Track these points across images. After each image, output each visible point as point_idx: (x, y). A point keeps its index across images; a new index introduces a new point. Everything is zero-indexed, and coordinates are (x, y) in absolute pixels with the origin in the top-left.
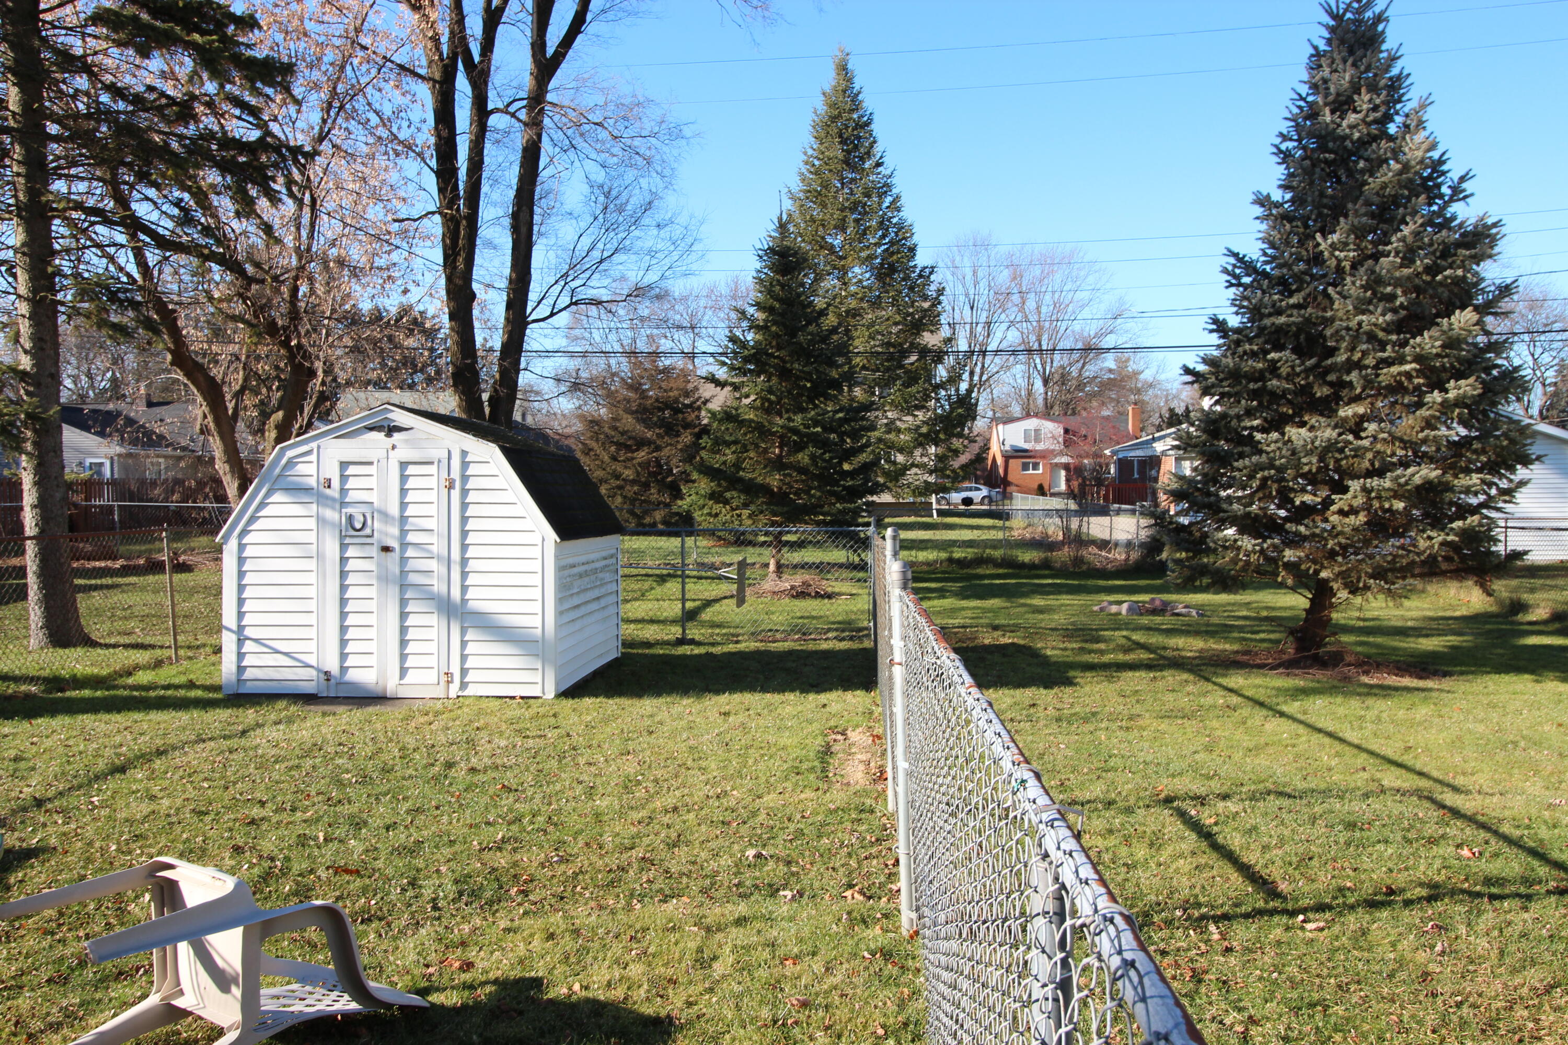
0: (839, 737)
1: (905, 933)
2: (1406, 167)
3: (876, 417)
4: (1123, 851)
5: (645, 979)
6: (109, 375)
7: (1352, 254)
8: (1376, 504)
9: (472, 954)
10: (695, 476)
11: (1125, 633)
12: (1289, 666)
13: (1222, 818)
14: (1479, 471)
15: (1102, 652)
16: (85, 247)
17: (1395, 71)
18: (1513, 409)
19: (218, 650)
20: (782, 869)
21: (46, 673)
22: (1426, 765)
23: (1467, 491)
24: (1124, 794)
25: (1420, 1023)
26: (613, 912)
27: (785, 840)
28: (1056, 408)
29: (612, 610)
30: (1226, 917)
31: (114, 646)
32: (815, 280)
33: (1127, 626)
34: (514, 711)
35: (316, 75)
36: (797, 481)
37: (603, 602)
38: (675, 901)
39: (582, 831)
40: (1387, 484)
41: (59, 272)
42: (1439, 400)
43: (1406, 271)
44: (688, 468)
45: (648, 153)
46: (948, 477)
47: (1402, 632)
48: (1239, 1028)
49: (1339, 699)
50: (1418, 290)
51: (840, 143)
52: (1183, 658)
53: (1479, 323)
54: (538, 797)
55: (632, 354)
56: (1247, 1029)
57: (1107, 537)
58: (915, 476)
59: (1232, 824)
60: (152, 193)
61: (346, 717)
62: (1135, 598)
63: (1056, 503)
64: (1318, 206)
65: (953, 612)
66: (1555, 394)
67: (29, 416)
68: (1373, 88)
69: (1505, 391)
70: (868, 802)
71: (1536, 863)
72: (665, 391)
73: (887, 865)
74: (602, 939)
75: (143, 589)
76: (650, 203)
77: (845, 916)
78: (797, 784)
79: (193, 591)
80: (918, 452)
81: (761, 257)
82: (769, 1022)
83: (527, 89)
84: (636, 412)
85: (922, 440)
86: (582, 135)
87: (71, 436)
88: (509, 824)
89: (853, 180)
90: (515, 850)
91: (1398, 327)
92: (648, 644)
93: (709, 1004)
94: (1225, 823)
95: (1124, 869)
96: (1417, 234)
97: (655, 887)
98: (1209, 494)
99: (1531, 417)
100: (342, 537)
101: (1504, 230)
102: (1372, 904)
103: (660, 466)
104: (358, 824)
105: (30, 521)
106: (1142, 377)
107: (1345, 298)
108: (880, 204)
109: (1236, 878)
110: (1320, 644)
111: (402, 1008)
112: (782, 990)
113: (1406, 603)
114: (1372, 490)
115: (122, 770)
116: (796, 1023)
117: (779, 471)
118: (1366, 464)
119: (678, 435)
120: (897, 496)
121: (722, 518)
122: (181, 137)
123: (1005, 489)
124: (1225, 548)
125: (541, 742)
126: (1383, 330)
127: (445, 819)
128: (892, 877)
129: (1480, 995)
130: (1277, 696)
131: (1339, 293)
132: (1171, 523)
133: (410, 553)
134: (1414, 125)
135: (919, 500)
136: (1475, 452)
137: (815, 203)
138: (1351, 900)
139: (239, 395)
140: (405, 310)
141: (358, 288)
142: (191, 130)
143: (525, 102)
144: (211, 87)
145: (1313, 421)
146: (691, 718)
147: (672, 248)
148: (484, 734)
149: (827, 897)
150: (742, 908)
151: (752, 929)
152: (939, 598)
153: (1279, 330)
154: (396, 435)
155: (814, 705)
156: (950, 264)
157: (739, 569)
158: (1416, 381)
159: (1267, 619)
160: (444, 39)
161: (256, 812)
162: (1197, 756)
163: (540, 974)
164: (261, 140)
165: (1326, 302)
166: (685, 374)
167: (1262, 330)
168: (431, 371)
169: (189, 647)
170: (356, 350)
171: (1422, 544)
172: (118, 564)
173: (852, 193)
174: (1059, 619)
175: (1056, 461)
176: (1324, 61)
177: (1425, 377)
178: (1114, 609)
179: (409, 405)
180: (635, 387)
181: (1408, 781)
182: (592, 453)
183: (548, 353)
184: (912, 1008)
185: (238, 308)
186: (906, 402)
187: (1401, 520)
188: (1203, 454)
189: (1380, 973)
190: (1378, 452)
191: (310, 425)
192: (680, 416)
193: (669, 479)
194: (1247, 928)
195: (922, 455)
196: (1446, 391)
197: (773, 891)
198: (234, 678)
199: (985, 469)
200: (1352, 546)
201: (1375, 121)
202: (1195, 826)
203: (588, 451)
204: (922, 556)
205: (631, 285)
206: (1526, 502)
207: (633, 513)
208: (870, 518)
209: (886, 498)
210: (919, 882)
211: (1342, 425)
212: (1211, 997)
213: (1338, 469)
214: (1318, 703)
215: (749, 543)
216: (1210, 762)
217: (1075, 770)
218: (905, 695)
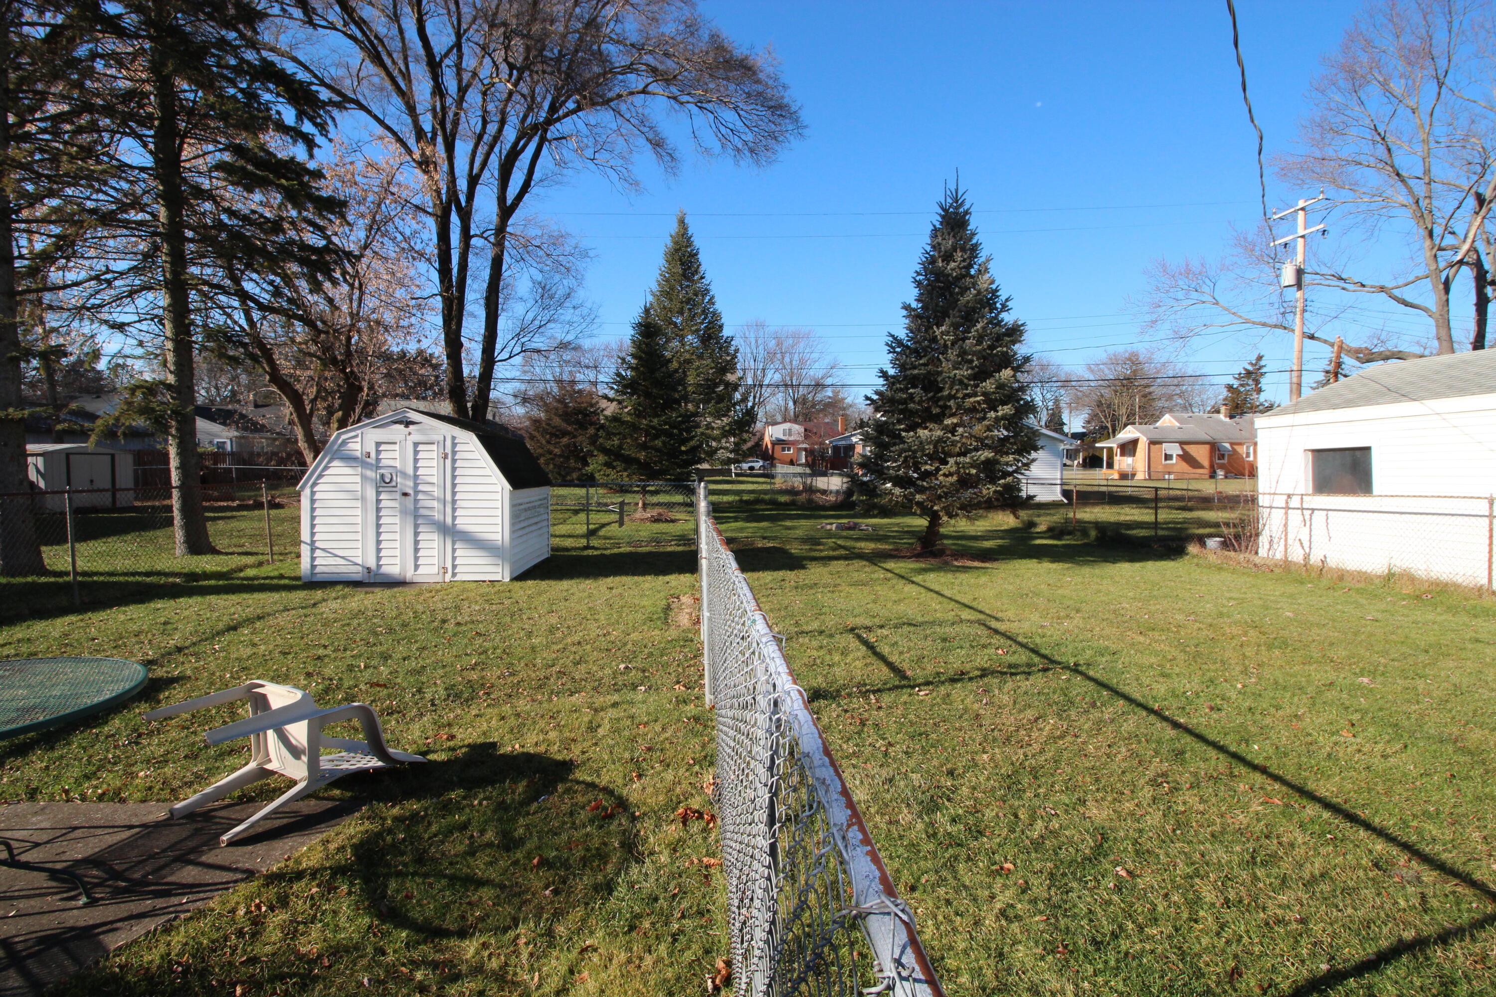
0: (675, 600)
1: (707, 707)
2: (979, 292)
3: (701, 421)
4: (828, 657)
5: (558, 739)
6: (230, 387)
7: (952, 338)
8: (962, 471)
9: (455, 730)
10: (595, 453)
11: (834, 540)
12: (918, 556)
13: (880, 638)
14: (1013, 453)
15: (821, 551)
16: (212, 308)
17: (974, 241)
18: (1031, 421)
19: (299, 556)
20: (640, 674)
21: (186, 570)
22: (983, 607)
23: (1007, 464)
24: (829, 627)
25: (974, 740)
26: (540, 703)
27: (642, 659)
28: (800, 417)
29: (545, 530)
30: (879, 690)
31: (232, 553)
32: (666, 342)
33: (835, 536)
34: (485, 589)
35: (362, 209)
36: (654, 456)
37: (539, 526)
38: (577, 695)
39: (524, 657)
40: (968, 460)
41: (192, 323)
42: (994, 416)
43: (978, 348)
44: (592, 448)
45: (568, 265)
46: (740, 455)
47: (975, 538)
48: (883, 749)
49: (942, 574)
50: (984, 358)
51: (680, 264)
52: (864, 553)
53: (1014, 376)
54: (498, 638)
55: (559, 382)
56: (887, 749)
57: (826, 489)
58: (722, 454)
59: (885, 641)
60: (255, 276)
61: (380, 594)
62: (840, 521)
63: (799, 470)
64: (935, 311)
65: (741, 530)
66: (1053, 415)
67: (173, 412)
68: (963, 250)
69: (1026, 413)
70: (690, 635)
71: (1033, 656)
72: (579, 404)
73: (699, 670)
74: (533, 718)
75: (251, 519)
76: (569, 294)
77: (674, 699)
78: (650, 627)
79: (283, 520)
80: (723, 441)
81: (634, 328)
82: (629, 760)
83: (495, 224)
84: (562, 415)
85: (726, 433)
86: (528, 252)
87: (202, 424)
88: (480, 654)
89: (688, 286)
90: (483, 669)
91: (974, 377)
92: (567, 549)
93: (595, 752)
94: (881, 641)
95: (827, 667)
96: (984, 328)
97: (566, 687)
98: (877, 465)
99: (1041, 426)
100: (377, 487)
101: (1026, 328)
102: (953, 680)
103: (576, 447)
104: (385, 657)
105: (175, 478)
106: (846, 401)
107: (948, 361)
108: (703, 300)
109: (885, 670)
110: (934, 545)
111: (410, 763)
112: (637, 742)
113: (977, 523)
114: (960, 463)
115: (235, 628)
116: (644, 760)
117: (644, 450)
118: (957, 449)
119: (587, 429)
120: (711, 465)
121: (611, 477)
122: (274, 242)
123: (772, 462)
124: (886, 494)
125: (501, 607)
126: (967, 379)
127: (440, 653)
128: (701, 676)
129: (1003, 725)
130: (911, 573)
131: (945, 358)
132: (858, 480)
133: (420, 497)
134: (985, 270)
135: (724, 467)
136: (1011, 444)
137: (666, 298)
138: (943, 679)
139: (313, 401)
140: (420, 352)
141: (390, 338)
142: (281, 238)
143: (493, 232)
144: (294, 213)
145: (931, 426)
146: (590, 591)
147: (582, 321)
148: (466, 603)
149: (665, 689)
150: (616, 697)
151: (621, 709)
153: (915, 377)
154: (412, 427)
155: (662, 582)
156: (743, 336)
157: (620, 506)
158: (983, 406)
159: (907, 532)
160: (444, 191)
161: (321, 652)
162: (868, 606)
163: (496, 740)
164: (326, 247)
165: (938, 363)
166: (590, 394)
167: (906, 377)
168: (436, 389)
169: (281, 554)
170: (388, 376)
171: (985, 492)
172: (235, 504)
173: (687, 293)
174: (799, 533)
175: (800, 446)
176: (939, 234)
177: (988, 404)
178: (829, 527)
179: (421, 409)
180: (561, 401)
181: (973, 616)
182: (535, 439)
183: (508, 380)
184: (708, 750)
185: (313, 348)
186: (717, 413)
187: (974, 479)
188: (874, 443)
189: (955, 716)
190: (963, 443)
191: (359, 420)
192: (588, 418)
193: (582, 455)
194: (890, 696)
195: (726, 442)
196: (997, 412)
197: (634, 687)
198: (309, 572)
199: (761, 451)
200: (950, 493)
201: (964, 267)
202: (866, 643)
203: (532, 437)
204: (726, 498)
205: (558, 341)
206: (1036, 470)
207: (559, 474)
208: (695, 477)
209: (705, 466)
210: (714, 679)
211: (946, 429)
212: (870, 733)
213: (943, 452)
214: (932, 576)
215: (627, 491)
216: (875, 608)
217: (803, 615)
218: (708, 575)
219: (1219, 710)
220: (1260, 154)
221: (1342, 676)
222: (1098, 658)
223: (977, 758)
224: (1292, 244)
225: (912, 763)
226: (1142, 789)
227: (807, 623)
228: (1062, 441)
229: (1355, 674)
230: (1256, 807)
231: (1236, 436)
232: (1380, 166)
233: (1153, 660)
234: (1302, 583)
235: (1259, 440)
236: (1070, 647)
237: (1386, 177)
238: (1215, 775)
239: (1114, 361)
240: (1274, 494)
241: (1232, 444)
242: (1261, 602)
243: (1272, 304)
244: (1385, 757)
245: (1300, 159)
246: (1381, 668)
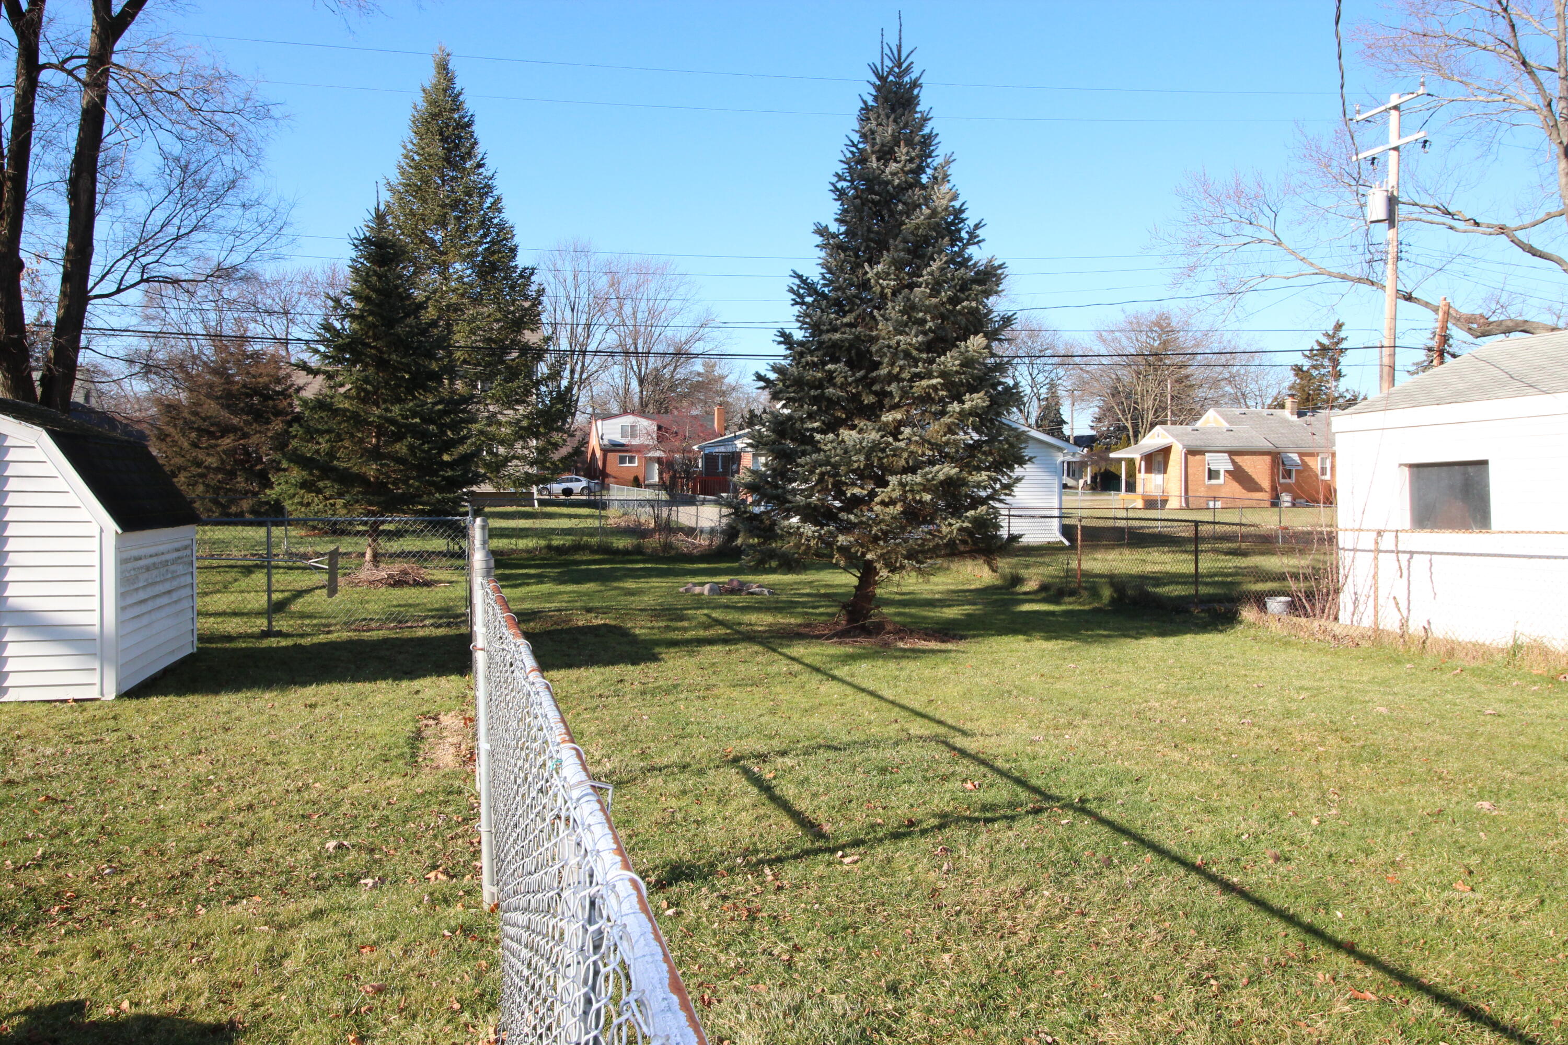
0: (431, 722)
1: (486, 907)
2: (934, 213)
3: (478, 410)
4: (695, 809)
5: (207, 985)
7: (892, 283)
8: (910, 496)
10: (285, 465)
11: (706, 611)
12: (841, 635)
13: (780, 772)
14: (987, 469)
15: (685, 629)
17: (926, 131)
18: (1014, 418)
20: (365, 856)
22: (943, 714)
23: (978, 485)
24: (698, 757)
25: (928, 932)
26: (173, 921)
27: (368, 829)
28: (651, 406)
29: (186, 604)
30: (779, 860)
32: (415, 273)
33: (708, 604)
34: (65, 715)
36: (394, 470)
37: (175, 596)
38: (245, 902)
39: (142, 838)
40: (918, 479)
42: (958, 409)
43: (934, 301)
44: (278, 456)
45: (231, 130)
46: (548, 468)
47: (931, 603)
48: (785, 957)
49: (880, 663)
50: (943, 317)
51: (441, 140)
52: (755, 632)
53: (988, 347)
54: (90, 806)
55: (215, 337)
56: (791, 957)
57: (694, 525)
58: (517, 468)
59: (789, 777)
62: (716, 579)
63: (648, 494)
64: (867, 240)
65: (550, 596)
66: (1047, 407)
68: (910, 143)
69: (1007, 405)
70: (457, 783)
71: (1019, 789)
72: (254, 377)
73: (472, 843)
74: (159, 950)
76: (233, 182)
77: (426, 898)
78: (384, 771)
80: (518, 445)
81: (356, 247)
82: (341, 1013)
83: (88, 47)
84: (221, 397)
85: (523, 433)
86: (154, 103)
88: (52, 838)
89: (453, 179)
90: (58, 866)
91: (928, 347)
92: (229, 638)
93: (278, 1003)
94: (782, 777)
95: (694, 826)
96: (942, 269)
97: (222, 889)
98: (777, 487)
99: (1030, 426)
101: (1006, 271)
102: (896, 836)
103: (248, 454)
106: (726, 381)
107: (887, 320)
108: (481, 204)
109: (789, 824)
110: (867, 616)
112: (357, 978)
113: (933, 579)
114: (907, 484)
116: (370, 1010)
117: (375, 460)
118: (902, 462)
119: (268, 422)
120: (497, 486)
121: (315, 508)
123: (603, 481)
124: (790, 534)
125: (96, 747)
126: (917, 349)
128: (476, 854)
129: (974, 903)
130: (830, 662)
131: (882, 316)
132: (745, 512)
134: (941, 178)
135: (520, 490)
136: (984, 453)
137: (415, 197)
138: (881, 834)
143: (85, 61)
145: (862, 424)
146: (273, 712)
147: (259, 230)
148: (27, 744)
149: (409, 881)
150: (320, 901)
151: (328, 921)
152: (537, 583)
153: (835, 345)
155: (406, 692)
156: (551, 267)
157: (330, 560)
158: (941, 393)
159: (825, 595)
162: (762, 719)
163: (82, 996)
165: (872, 323)
166: (275, 360)
167: (821, 343)
171: (945, 530)
173: (453, 191)
174: (648, 600)
175: (650, 455)
176: (872, 115)
177: (948, 390)
178: (697, 590)
180: (219, 371)
181: (928, 729)
182: (169, 439)
183: (113, 332)
184: (488, 980)
186: (507, 397)
187: (929, 510)
188: (772, 451)
189: (900, 894)
190: (912, 452)
192: (271, 403)
193: (258, 467)
194: (796, 867)
195: (523, 448)
196: (963, 402)
197: (354, 880)
199: (584, 462)
200: (891, 532)
201: (911, 171)
202: (757, 781)
203: (163, 437)
204: (522, 544)
205: (214, 264)
206: (1023, 495)
207: (216, 502)
208: (467, 507)
209: (487, 488)
210: (499, 860)
211: (887, 430)
212: (763, 932)
213: (881, 467)
214: (863, 667)
215: (343, 533)
216: (772, 723)
217: (655, 738)
218: (487, 678)
219: (1287, 860)
220: (1337, 23)
221: (1455, 799)
222: (1115, 789)
223: (933, 960)
224: (1382, 160)
225: (831, 977)
226: (1179, 992)
227: (661, 753)
228: (1060, 449)
229: (1471, 796)
230: (1341, 1007)
231: (1308, 443)
232: (1501, 48)
233: (1194, 787)
234: (1398, 662)
235: (1337, 449)
236: (1074, 773)
237: (1509, 67)
238: (1283, 961)
239: (1135, 327)
240: (1360, 530)
241: (1301, 455)
242: (1343, 693)
243: (1354, 247)
244: (1515, 918)
245: (1393, 34)
246: (1507, 786)
